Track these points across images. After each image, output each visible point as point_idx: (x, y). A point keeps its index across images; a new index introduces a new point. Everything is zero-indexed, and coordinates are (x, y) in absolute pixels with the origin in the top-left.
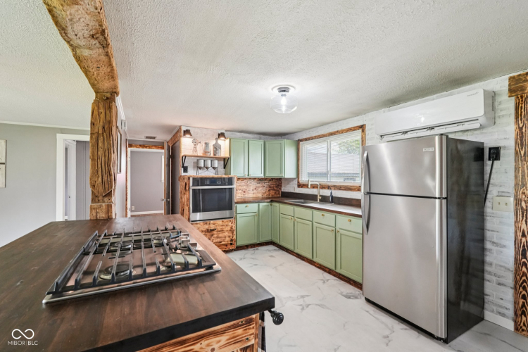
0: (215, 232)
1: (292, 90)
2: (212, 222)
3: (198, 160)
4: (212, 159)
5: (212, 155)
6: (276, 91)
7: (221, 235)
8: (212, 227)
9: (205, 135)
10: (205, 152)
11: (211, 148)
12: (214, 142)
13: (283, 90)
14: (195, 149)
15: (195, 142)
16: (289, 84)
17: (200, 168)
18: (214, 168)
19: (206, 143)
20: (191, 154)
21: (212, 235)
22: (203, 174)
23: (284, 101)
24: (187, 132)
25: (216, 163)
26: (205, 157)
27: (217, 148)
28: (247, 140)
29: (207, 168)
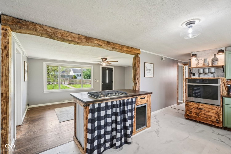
0: (203, 111)
2: (201, 104)
3: (199, 69)
4: (210, 68)
5: (210, 65)
7: (207, 114)
8: (201, 107)
9: (207, 54)
10: (204, 64)
11: (209, 61)
12: (213, 57)
13: (190, 23)
14: (198, 63)
15: (198, 61)
17: (200, 74)
18: (212, 73)
19: (205, 59)
20: (196, 66)
21: (201, 112)
22: (203, 77)
23: (190, 30)
24: (195, 55)
25: (213, 70)
26: (204, 68)
27: (215, 60)
29: (206, 74)
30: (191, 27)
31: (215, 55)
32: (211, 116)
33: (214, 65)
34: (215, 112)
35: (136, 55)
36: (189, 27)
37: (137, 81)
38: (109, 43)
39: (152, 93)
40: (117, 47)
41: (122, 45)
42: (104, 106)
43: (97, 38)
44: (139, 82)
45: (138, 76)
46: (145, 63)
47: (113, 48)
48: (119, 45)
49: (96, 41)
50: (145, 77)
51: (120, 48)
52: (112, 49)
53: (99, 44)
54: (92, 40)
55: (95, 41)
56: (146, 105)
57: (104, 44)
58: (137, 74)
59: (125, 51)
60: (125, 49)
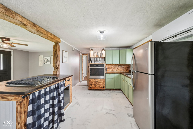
0: (98, 83)
1: (105, 32)
2: (97, 79)
3: (95, 59)
4: (99, 58)
5: (100, 56)
6: (99, 32)
7: (99, 84)
8: (97, 81)
9: (98, 50)
10: (97, 56)
11: (99, 54)
12: (100, 52)
13: (102, 32)
14: (94, 55)
15: (94, 53)
16: (104, 30)
17: (95, 61)
18: (100, 61)
19: (97, 53)
20: (93, 57)
21: (97, 83)
22: (96, 63)
23: (102, 36)
24: (92, 49)
25: (101, 59)
26: (97, 58)
27: (101, 54)
28: (112, 50)
29: (98, 61)
30: (102, 34)
31: (101, 51)
32: (101, 85)
33: (101, 57)
34: (102, 82)
35: (57, 43)
36: (101, 34)
37: (58, 66)
38: (34, 25)
39: (73, 75)
40: (43, 32)
41: (47, 31)
42: (44, 92)
43: (20, 14)
45: (59, 62)
46: (63, 51)
47: (38, 31)
48: (44, 30)
49: (20, 18)
50: (63, 62)
51: (46, 33)
52: (36, 32)
53: (24, 22)
54: (14, 15)
55: (18, 17)
56: (69, 85)
57: (29, 24)
58: (58, 60)
59: (48, 37)
60: (50, 36)
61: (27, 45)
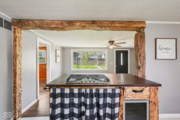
35: (139, 30)
38: (94, 22)
39: (160, 85)
40: (105, 25)
41: (113, 22)
43: (80, 20)
44: (144, 66)
45: (141, 58)
46: (156, 39)
47: (101, 27)
48: (108, 21)
49: (79, 23)
50: (156, 58)
51: (110, 25)
52: (99, 28)
53: (82, 25)
54: (74, 23)
55: (77, 23)
57: (87, 25)
58: (140, 56)
60: (118, 25)
61: (125, 43)
